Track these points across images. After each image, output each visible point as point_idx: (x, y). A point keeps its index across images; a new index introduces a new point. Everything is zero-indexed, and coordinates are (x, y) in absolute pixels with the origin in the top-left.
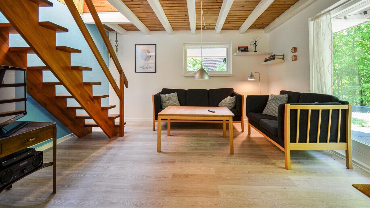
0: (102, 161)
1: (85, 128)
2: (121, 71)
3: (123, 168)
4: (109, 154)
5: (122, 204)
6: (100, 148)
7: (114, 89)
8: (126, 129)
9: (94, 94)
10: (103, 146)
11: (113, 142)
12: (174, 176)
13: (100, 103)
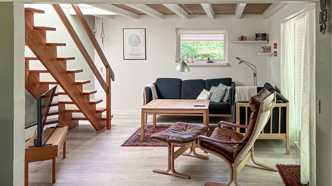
0: (93, 149)
1: (73, 121)
2: (107, 66)
3: (110, 153)
4: (98, 143)
5: (109, 172)
6: (90, 140)
7: (101, 84)
8: (113, 122)
9: (84, 91)
10: (92, 138)
11: (101, 134)
12: (149, 158)
13: (88, 98)
